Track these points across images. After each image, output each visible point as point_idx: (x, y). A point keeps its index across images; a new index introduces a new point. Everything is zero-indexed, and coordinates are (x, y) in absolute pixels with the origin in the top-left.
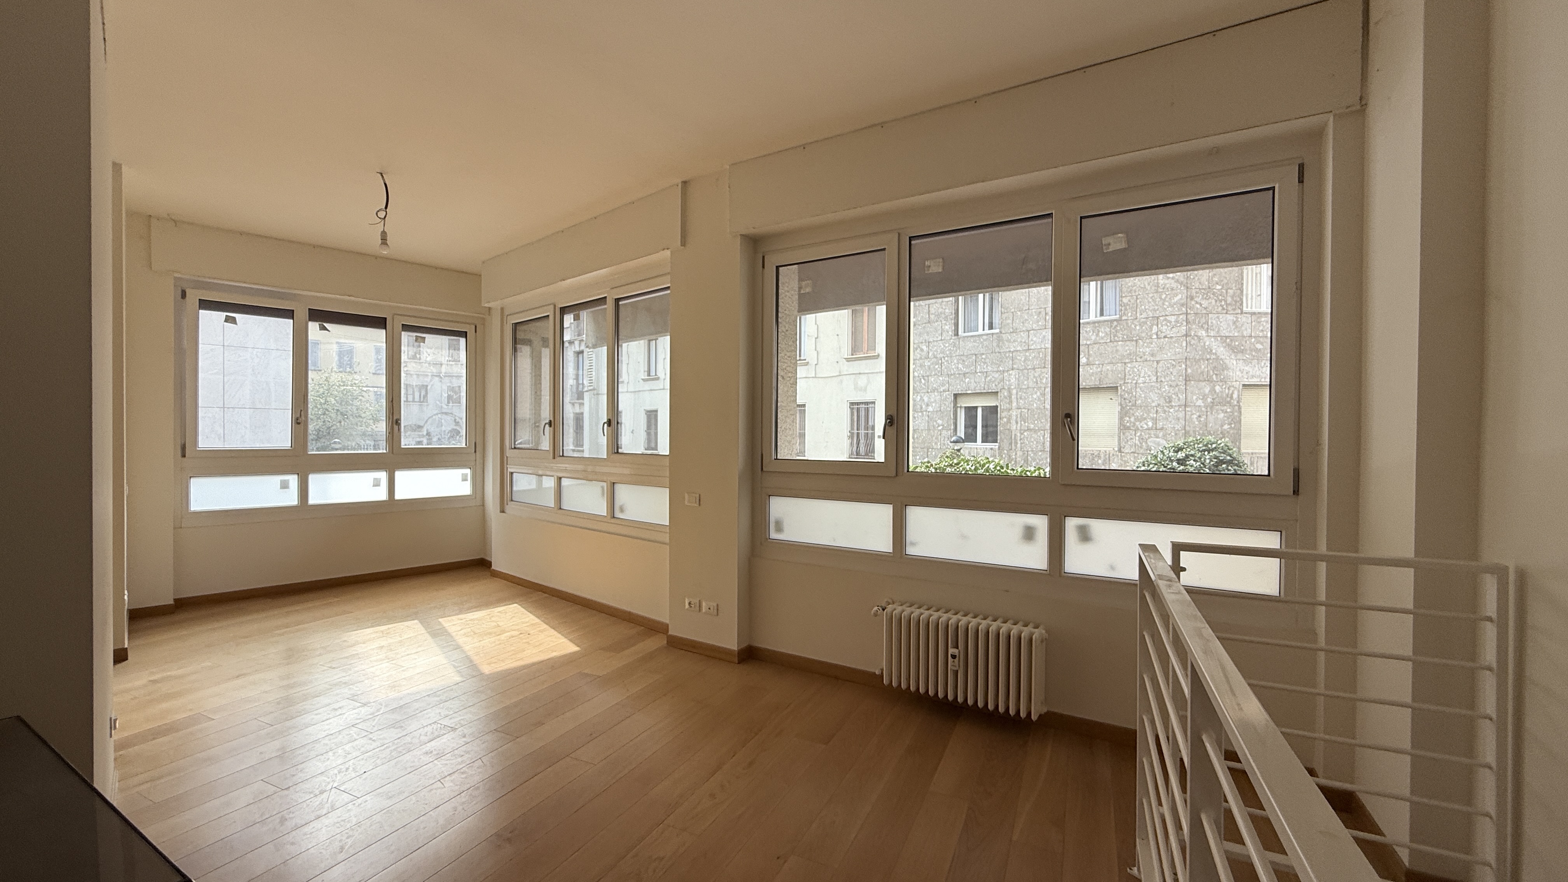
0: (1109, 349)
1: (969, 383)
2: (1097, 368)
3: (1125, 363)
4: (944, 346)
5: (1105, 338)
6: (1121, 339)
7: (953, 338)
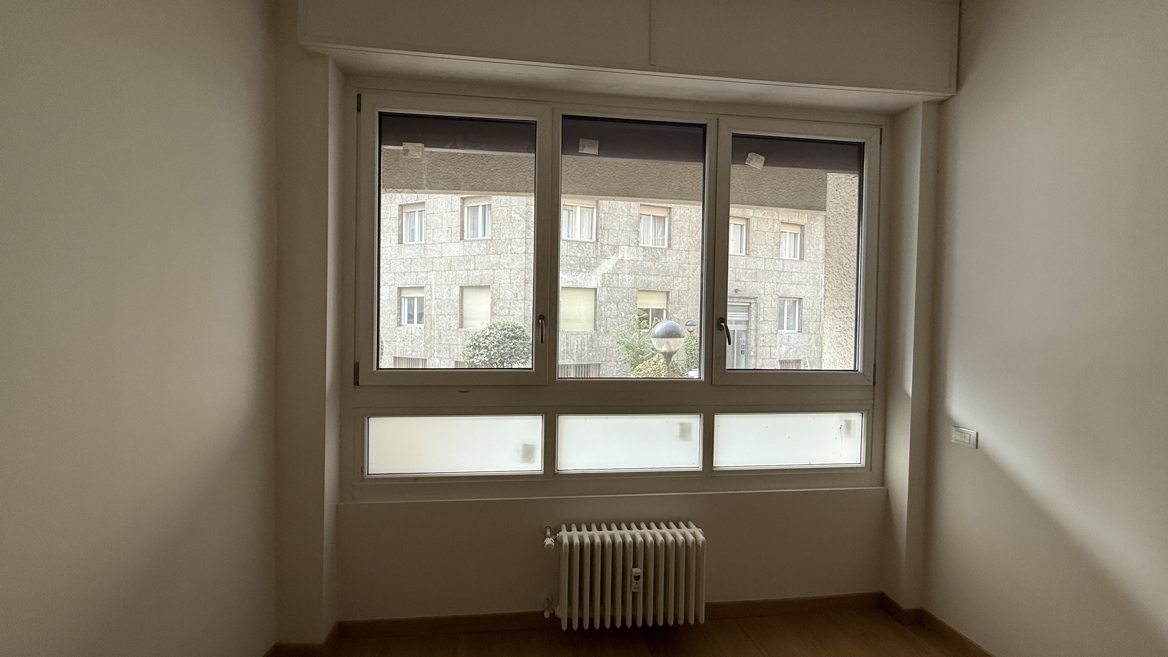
0: (486, 259)
1: (407, 279)
2: (479, 272)
3: (494, 270)
4: (392, 251)
5: (484, 252)
6: (492, 253)
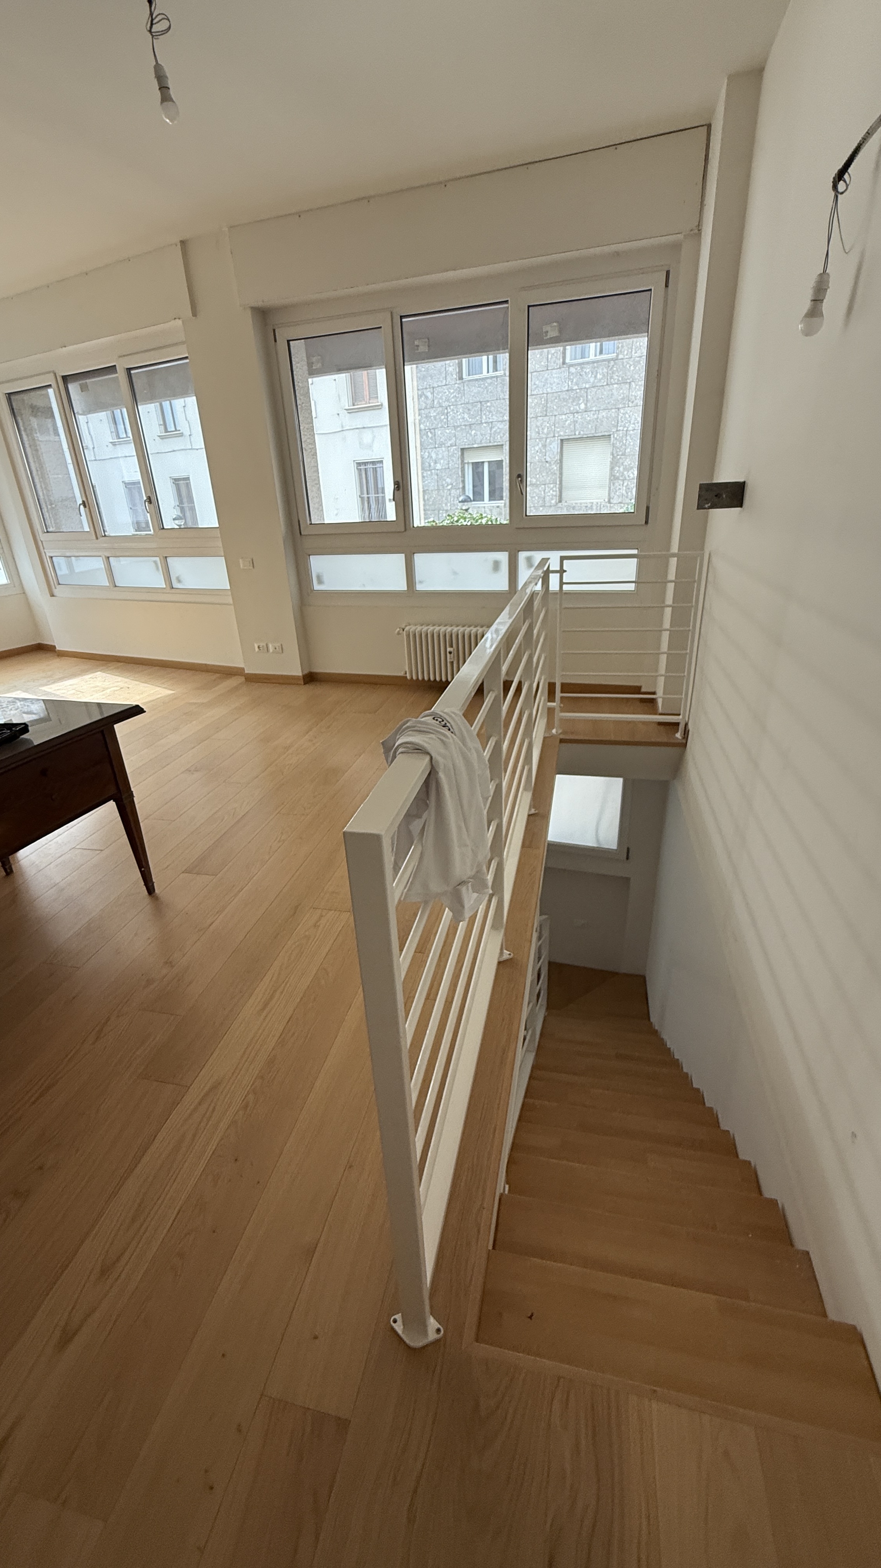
7: (458, 382)
